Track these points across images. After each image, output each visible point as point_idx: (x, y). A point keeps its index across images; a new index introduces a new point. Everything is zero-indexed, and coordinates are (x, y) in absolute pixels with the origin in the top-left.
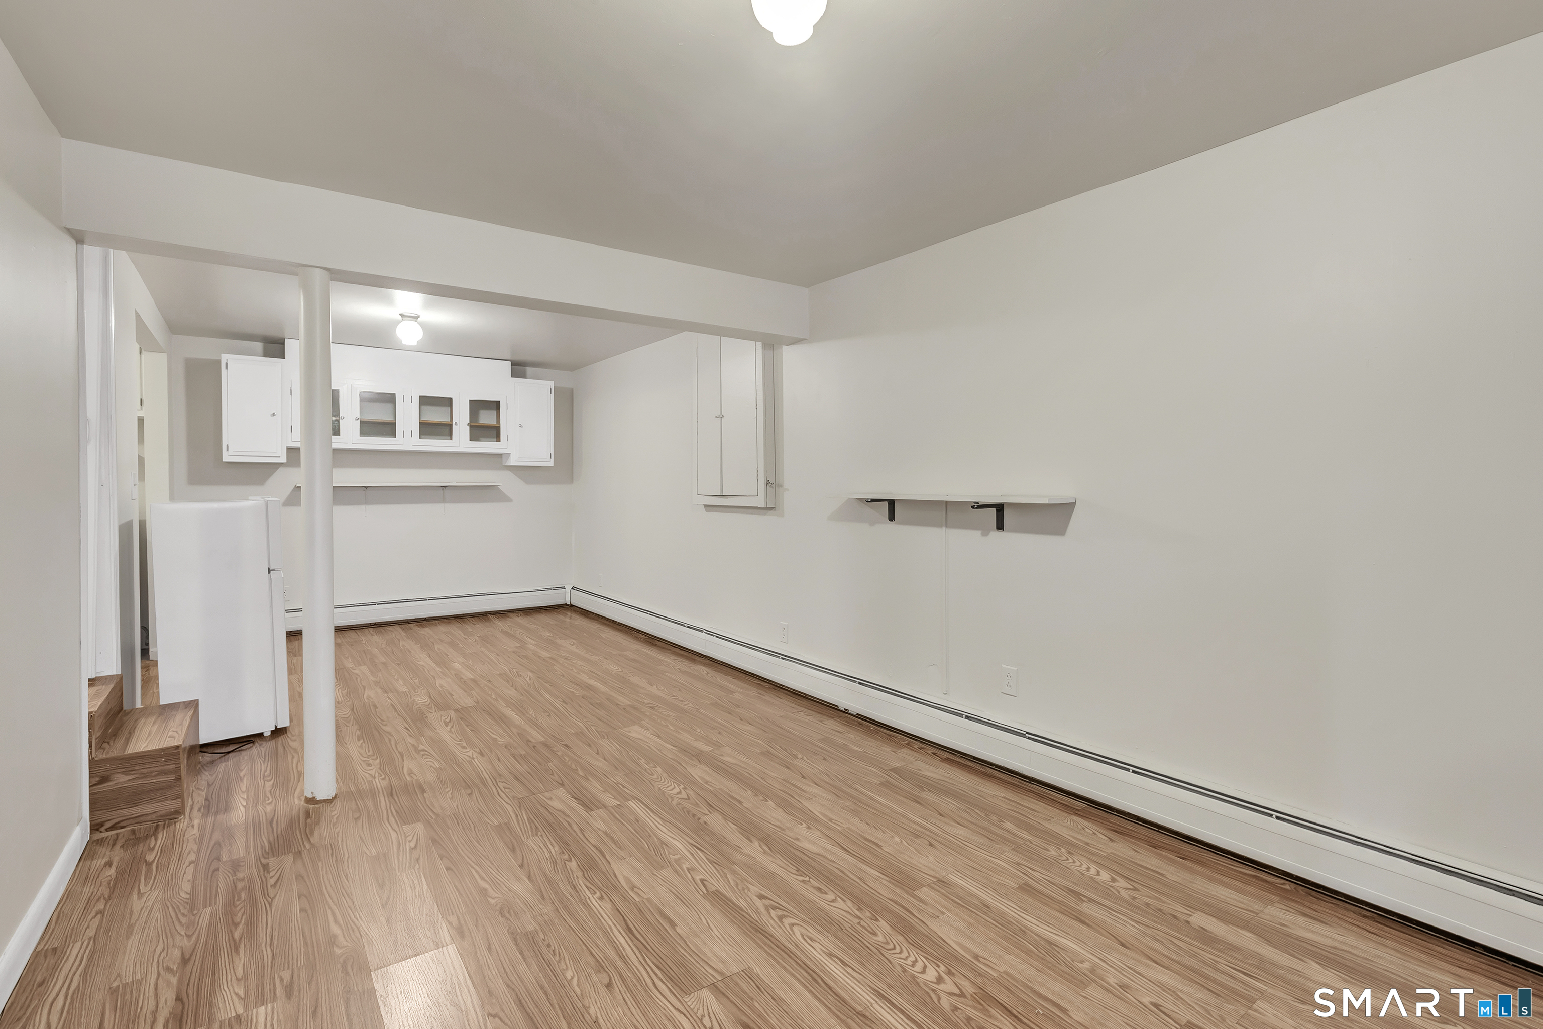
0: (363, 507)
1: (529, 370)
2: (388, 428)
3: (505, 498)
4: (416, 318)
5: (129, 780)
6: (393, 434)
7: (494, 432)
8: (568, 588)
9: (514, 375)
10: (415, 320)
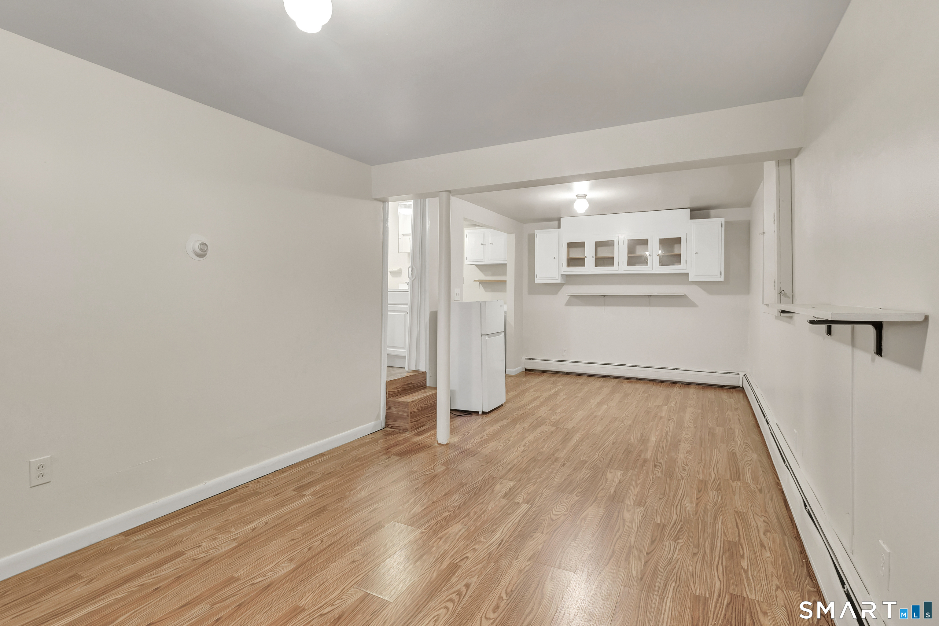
0: (603, 307)
1: (712, 212)
2: (610, 261)
3: (692, 304)
4: (584, 196)
5: (395, 411)
6: (613, 264)
7: (677, 259)
8: (742, 375)
9: (692, 218)
10: (585, 198)
